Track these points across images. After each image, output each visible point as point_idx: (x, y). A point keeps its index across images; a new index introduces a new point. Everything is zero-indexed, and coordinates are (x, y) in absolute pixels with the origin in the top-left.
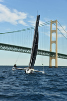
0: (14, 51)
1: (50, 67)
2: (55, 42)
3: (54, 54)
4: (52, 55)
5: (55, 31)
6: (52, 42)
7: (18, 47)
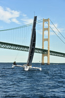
0: (7, 48)
1: (43, 64)
2: (47, 40)
3: (46, 51)
4: (44, 52)
5: (47, 29)
6: (44, 40)
7: (12, 45)
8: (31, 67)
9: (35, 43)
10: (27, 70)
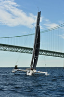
10: (30, 74)
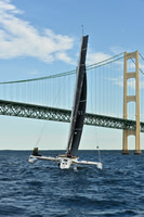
1: (125, 153)
2: (134, 98)
4: (127, 125)
5: (134, 75)
6: (127, 99)
7: (56, 111)
8: (76, 160)
9: (85, 103)
